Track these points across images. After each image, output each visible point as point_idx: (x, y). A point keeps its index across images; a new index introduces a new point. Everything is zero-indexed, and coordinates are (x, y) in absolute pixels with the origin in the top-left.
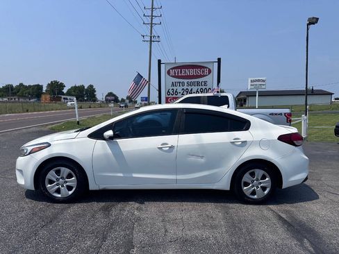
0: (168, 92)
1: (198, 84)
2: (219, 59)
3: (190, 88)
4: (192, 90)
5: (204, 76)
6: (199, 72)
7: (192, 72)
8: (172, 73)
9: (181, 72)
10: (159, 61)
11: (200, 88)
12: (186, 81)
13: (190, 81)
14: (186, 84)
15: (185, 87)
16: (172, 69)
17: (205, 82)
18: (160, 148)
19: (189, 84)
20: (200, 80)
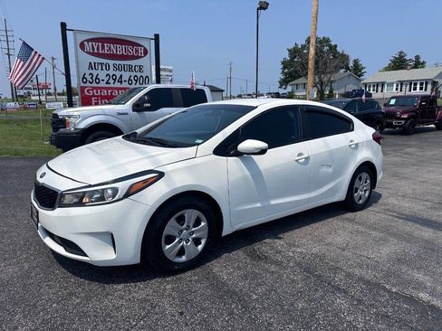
0: (84, 78)
1: (130, 68)
2: (157, 37)
3: (118, 74)
4: (121, 76)
5: (138, 57)
6: (132, 51)
7: (120, 50)
8: (88, 46)
9: (103, 48)
10: (63, 26)
11: (133, 74)
12: (111, 62)
13: (118, 62)
14: (112, 67)
15: (111, 72)
16: (88, 41)
17: (141, 68)
18: (297, 161)
19: (117, 68)
20: (133, 63)
